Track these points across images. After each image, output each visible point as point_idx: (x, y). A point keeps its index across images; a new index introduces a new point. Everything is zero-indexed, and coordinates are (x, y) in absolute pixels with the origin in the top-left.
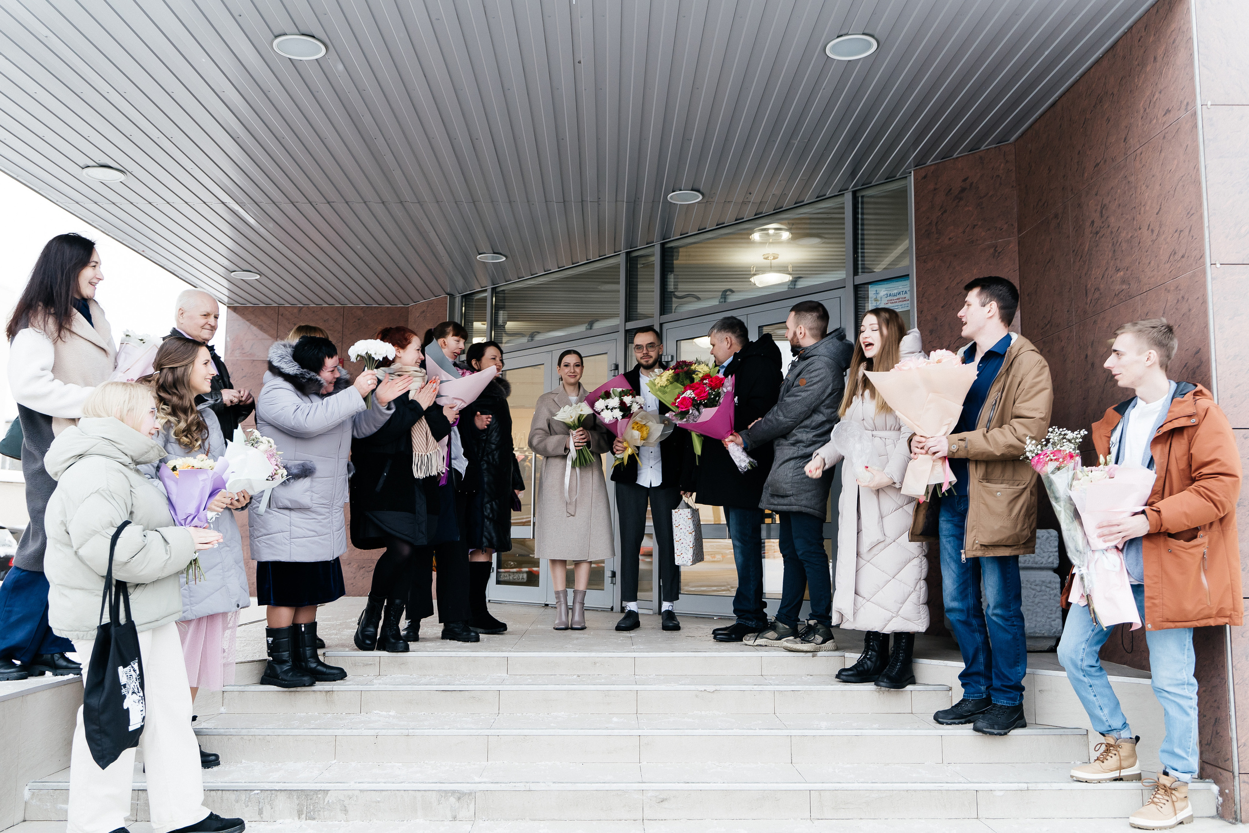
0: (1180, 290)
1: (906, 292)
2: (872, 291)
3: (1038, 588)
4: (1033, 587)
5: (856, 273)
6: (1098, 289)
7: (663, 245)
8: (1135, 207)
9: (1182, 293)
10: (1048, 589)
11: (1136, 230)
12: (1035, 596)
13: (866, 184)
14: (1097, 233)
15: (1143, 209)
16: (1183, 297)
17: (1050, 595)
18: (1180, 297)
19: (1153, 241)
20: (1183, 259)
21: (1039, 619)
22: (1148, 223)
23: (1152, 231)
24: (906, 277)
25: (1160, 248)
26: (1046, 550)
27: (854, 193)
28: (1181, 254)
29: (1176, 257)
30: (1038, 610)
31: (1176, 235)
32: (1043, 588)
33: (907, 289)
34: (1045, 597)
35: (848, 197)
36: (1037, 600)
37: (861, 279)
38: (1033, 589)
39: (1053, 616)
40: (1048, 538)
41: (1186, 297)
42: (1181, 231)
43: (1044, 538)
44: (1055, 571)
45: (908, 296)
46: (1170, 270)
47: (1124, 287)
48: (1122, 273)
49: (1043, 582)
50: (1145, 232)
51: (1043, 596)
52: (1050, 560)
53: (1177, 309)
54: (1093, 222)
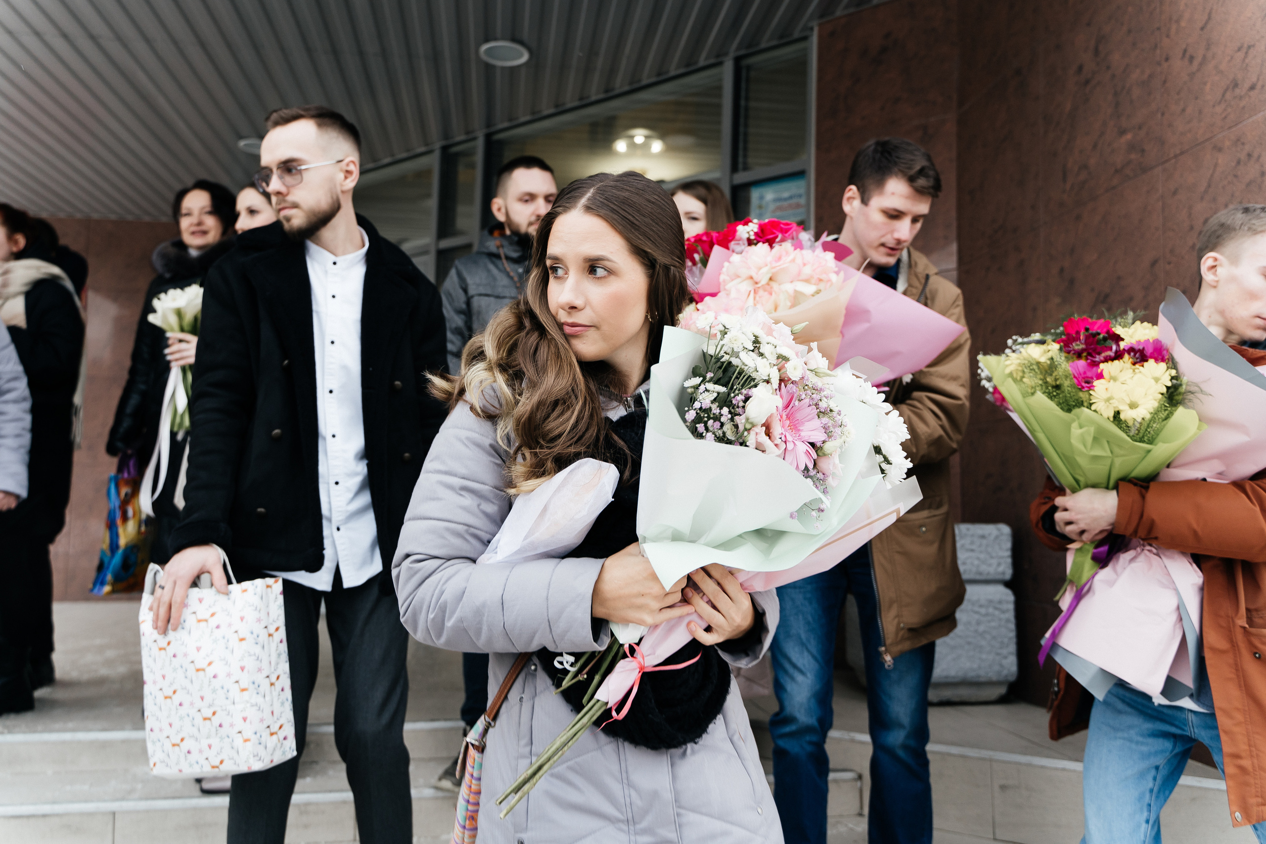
0: (1243, 144)
1: (800, 196)
2: (755, 194)
3: (983, 611)
4: (976, 609)
5: (734, 168)
6: (1085, 167)
7: (488, 137)
8: (1159, 29)
9: (1247, 148)
10: (997, 613)
11: (1159, 64)
12: (978, 623)
13: (751, 46)
14: (1087, 82)
15: (1174, 27)
16: (1249, 155)
17: (1000, 620)
18: (1243, 156)
19: (1192, 75)
20: (1252, 93)
21: (984, 656)
22: (1184, 46)
23: (1192, 59)
24: (800, 174)
25: (1205, 84)
26: (994, 554)
27: (737, 60)
28: (1247, 85)
29: (1238, 91)
30: (983, 643)
31: (1241, 55)
32: (991, 610)
33: (802, 191)
34: (993, 624)
35: (728, 68)
36: (981, 628)
37: (741, 178)
38: (977, 613)
39: (1005, 652)
40: (997, 537)
41: (1255, 155)
42: (1249, 47)
43: (992, 537)
44: (1008, 584)
45: (802, 201)
46: (1223, 116)
47: (1133, 156)
48: (1129, 136)
49: (991, 601)
50: (1177, 64)
51: (989, 622)
52: (1001, 569)
53: (1236, 176)
54: (1080, 69)
